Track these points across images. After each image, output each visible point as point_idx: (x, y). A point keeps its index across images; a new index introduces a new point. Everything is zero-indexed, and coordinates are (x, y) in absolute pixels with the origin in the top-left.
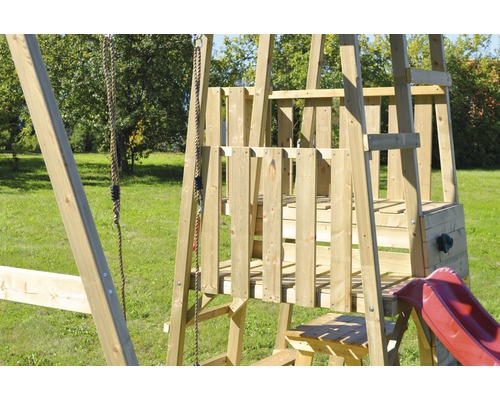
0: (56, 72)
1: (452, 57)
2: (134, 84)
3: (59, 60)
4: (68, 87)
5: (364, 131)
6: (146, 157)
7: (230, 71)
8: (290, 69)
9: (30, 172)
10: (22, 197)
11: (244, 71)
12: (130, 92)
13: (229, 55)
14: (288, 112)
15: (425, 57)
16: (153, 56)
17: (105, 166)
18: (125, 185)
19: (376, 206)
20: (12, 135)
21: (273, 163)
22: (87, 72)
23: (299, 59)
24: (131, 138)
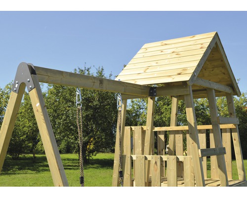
0: (54, 117)
1: (238, 106)
2: (90, 122)
3: (55, 111)
4: (59, 123)
5: (199, 148)
6: (95, 155)
7: (134, 115)
8: (162, 113)
9: (41, 163)
10: (37, 175)
11: (140, 114)
12: (88, 125)
13: (133, 107)
14: (162, 137)
15: (225, 106)
16: (98, 108)
17: (76, 160)
18: (85, 169)
19: (206, 182)
20: (33, 145)
21: (156, 163)
22: (68, 116)
23: (166, 109)
24: (88, 147)
